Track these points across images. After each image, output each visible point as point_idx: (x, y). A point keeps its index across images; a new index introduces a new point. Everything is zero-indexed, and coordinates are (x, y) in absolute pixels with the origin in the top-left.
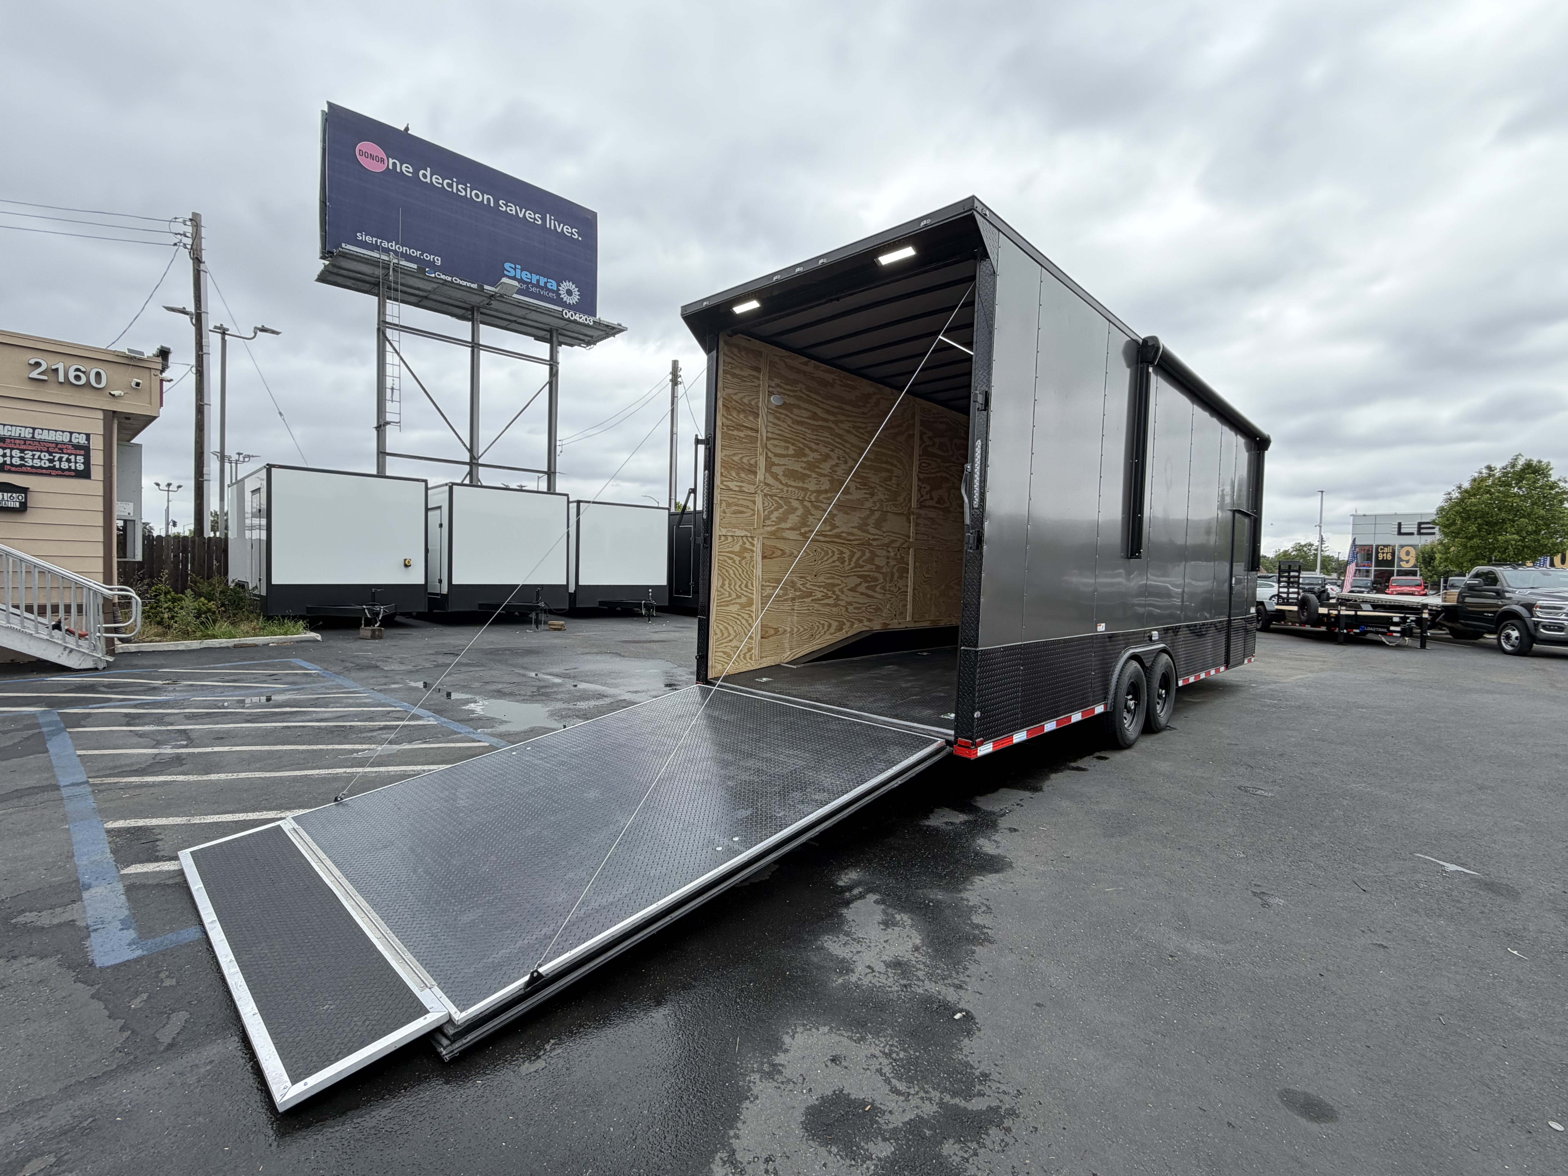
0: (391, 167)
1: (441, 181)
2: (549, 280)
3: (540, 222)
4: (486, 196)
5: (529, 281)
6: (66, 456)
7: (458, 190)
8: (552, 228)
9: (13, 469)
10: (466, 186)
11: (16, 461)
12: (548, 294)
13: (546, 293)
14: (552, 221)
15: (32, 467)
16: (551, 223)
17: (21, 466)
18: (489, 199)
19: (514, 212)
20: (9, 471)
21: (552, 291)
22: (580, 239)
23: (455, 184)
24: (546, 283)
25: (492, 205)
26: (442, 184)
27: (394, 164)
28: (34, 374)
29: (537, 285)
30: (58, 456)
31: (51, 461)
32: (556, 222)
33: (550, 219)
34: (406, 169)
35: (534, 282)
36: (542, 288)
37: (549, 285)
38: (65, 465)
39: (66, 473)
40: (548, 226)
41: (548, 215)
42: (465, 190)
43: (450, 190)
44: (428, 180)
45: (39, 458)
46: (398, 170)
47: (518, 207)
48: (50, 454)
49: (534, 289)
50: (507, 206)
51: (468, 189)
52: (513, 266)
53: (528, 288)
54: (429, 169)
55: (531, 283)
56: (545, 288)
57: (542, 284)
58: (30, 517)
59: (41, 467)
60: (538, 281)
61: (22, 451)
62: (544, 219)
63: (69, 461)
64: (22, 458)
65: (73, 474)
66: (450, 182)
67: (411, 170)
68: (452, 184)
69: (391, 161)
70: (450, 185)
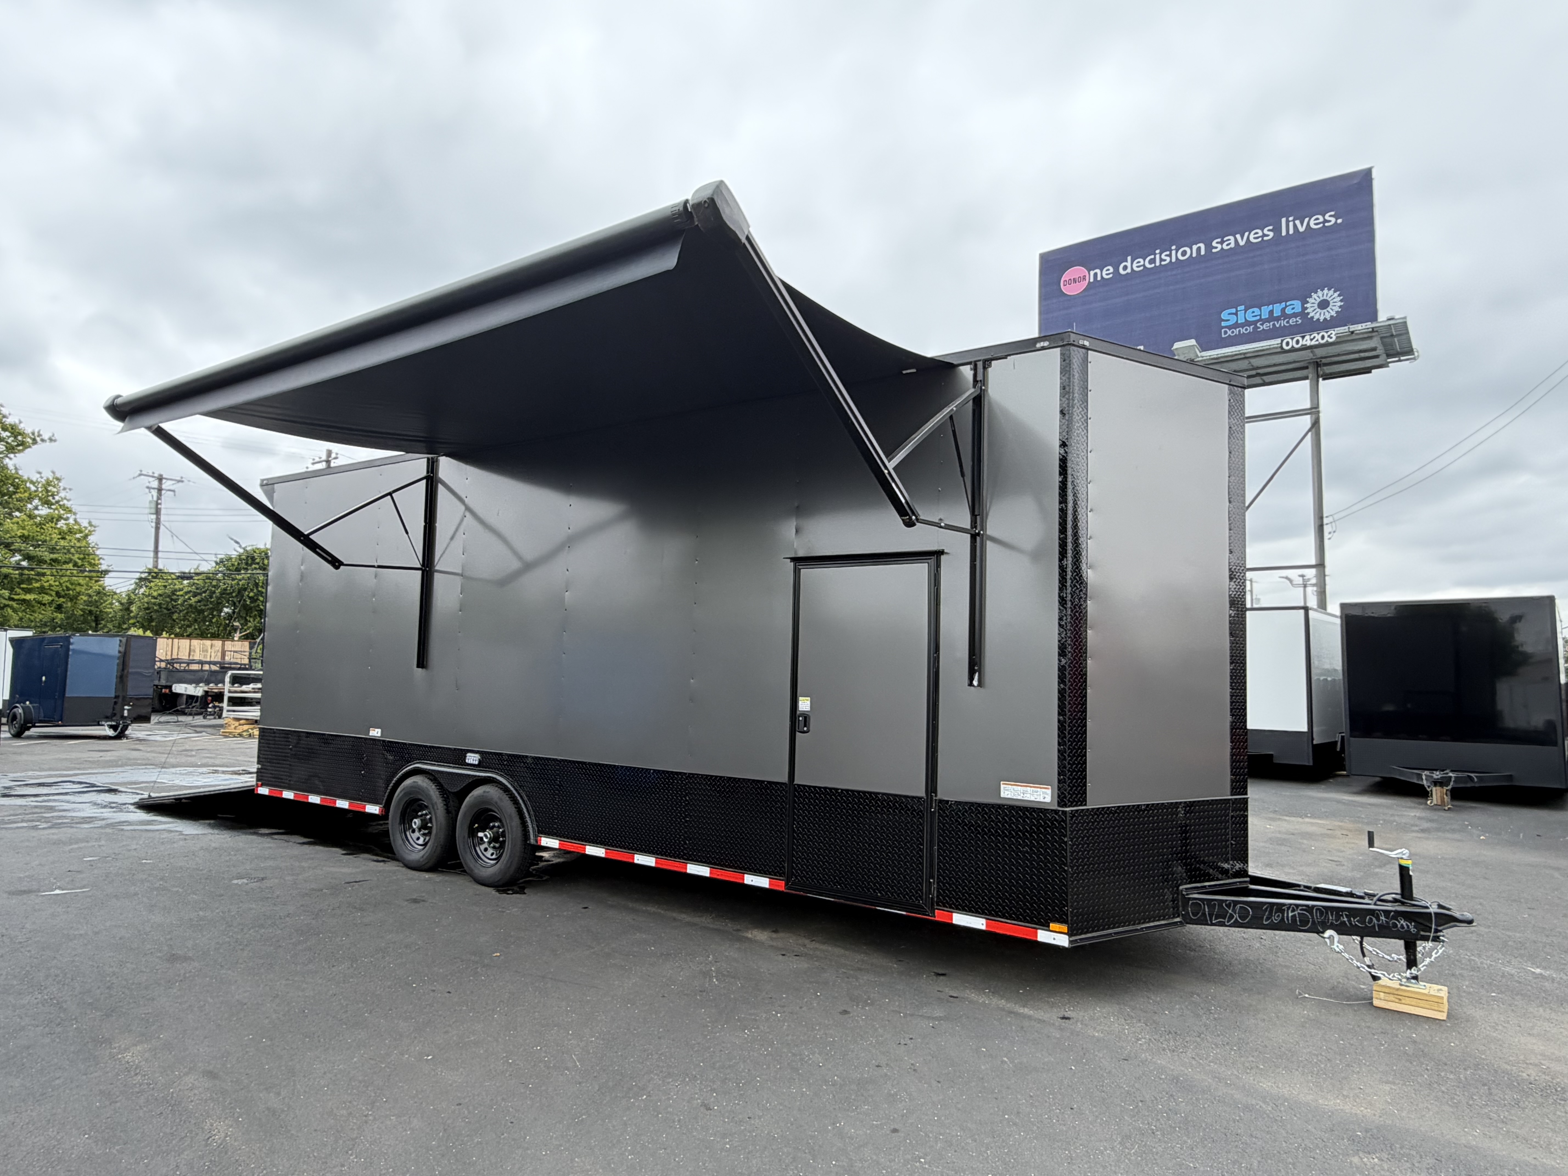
0: (1092, 280)
1: (1142, 263)
2: (1288, 303)
3: (1271, 234)
4: (1195, 247)
5: (1258, 318)
7: (1161, 260)
8: (1291, 232)
10: (1171, 251)
12: (1288, 322)
13: (1283, 323)
14: (1291, 224)
16: (1287, 226)
18: (1199, 249)
19: (1232, 245)
21: (1295, 315)
22: (1339, 221)
23: (1158, 256)
24: (1283, 310)
25: (1203, 252)
26: (1144, 265)
27: (1096, 274)
29: (1271, 318)
32: (1298, 222)
33: (1288, 222)
34: (1107, 272)
35: (1265, 315)
36: (1278, 319)
37: (1288, 311)
40: (1284, 233)
41: (1284, 220)
42: (1170, 256)
43: (1153, 265)
44: (1129, 270)
46: (1099, 278)
47: (1238, 236)
49: (1266, 326)
50: (1222, 243)
51: (1174, 253)
52: (1234, 310)
53: (1256, 328)
54: (1129, 258)
55: (1260, 320)
56: (1284, 315)
57: (1277, 313)
60: (1271, 312)
62: (1277, 229)
66: (1152, 257)
67: (1111, 270)
68: (1155, 258)
69: (1092, 273)
70: (1152, 261)
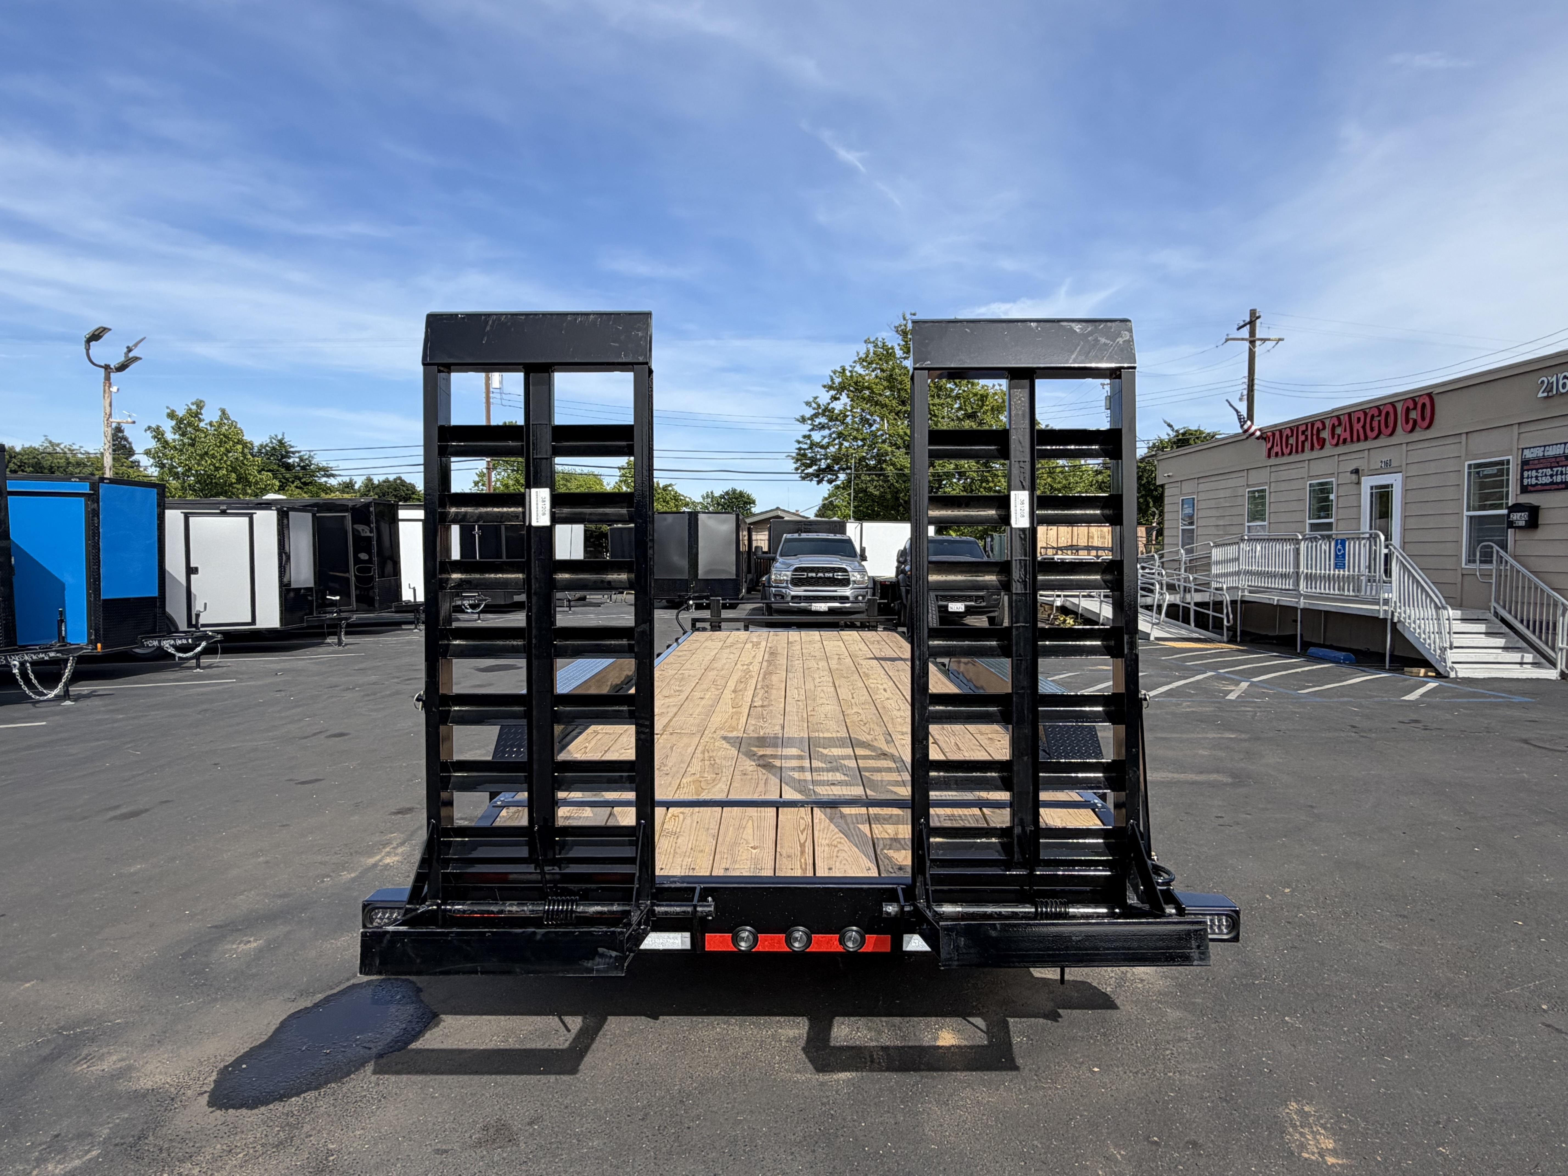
6: (1560, 469)
9: (1532, 489)
11: (1534, 481)
15: (1541, 484)
17: (1537, 484)
20: (1531, 492)
28: (1540, 395)
30: (1555, 469)
31: (1552, 476)
38: (1559, 479)
39: (1561, 486)
45: (1546, 475)
48: (1551, 468)
58: (1540, 534)
59: (1546, 484)
61: (1537, 470)
63: (1562, 474)
64: (1537, 477)
65: (1563, 486)
